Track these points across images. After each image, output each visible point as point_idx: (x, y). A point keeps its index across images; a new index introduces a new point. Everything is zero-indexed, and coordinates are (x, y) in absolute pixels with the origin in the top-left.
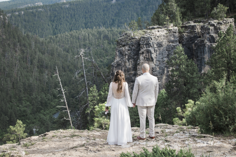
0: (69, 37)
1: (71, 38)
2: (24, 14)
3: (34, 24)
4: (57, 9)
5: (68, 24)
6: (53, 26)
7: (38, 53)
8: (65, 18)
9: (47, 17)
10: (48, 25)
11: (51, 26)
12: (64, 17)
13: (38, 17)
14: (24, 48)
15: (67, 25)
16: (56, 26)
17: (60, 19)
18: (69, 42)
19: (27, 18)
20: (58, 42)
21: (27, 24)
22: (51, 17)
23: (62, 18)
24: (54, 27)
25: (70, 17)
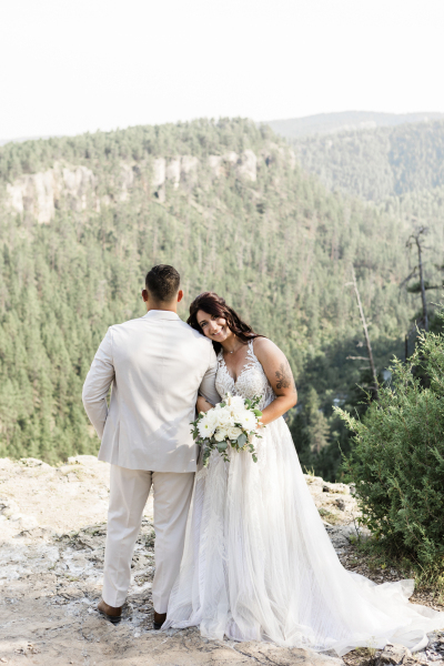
0: (430, 201)
1: (436, 204)
2: (333, 147)
3: (354, 169)
4: (407, 137)
5: (430, 170)
6: (395, 173)
7: (356, 232)
8: (424, 158)
9: (383, 153)
10: (386, 172)
11: (392, 174)
12: (422, 155)
13: (365, 155)
14: (326, 222)
15: (427, 173)
16: (403, 176)
17: (414, 158)
18: (430, 212)
19: (339, 156)
20: (405, 210)
21: (340, 168)
22: (391, 154)
23: (417, 158)
24: (399, 177)
25: (435, 155)
